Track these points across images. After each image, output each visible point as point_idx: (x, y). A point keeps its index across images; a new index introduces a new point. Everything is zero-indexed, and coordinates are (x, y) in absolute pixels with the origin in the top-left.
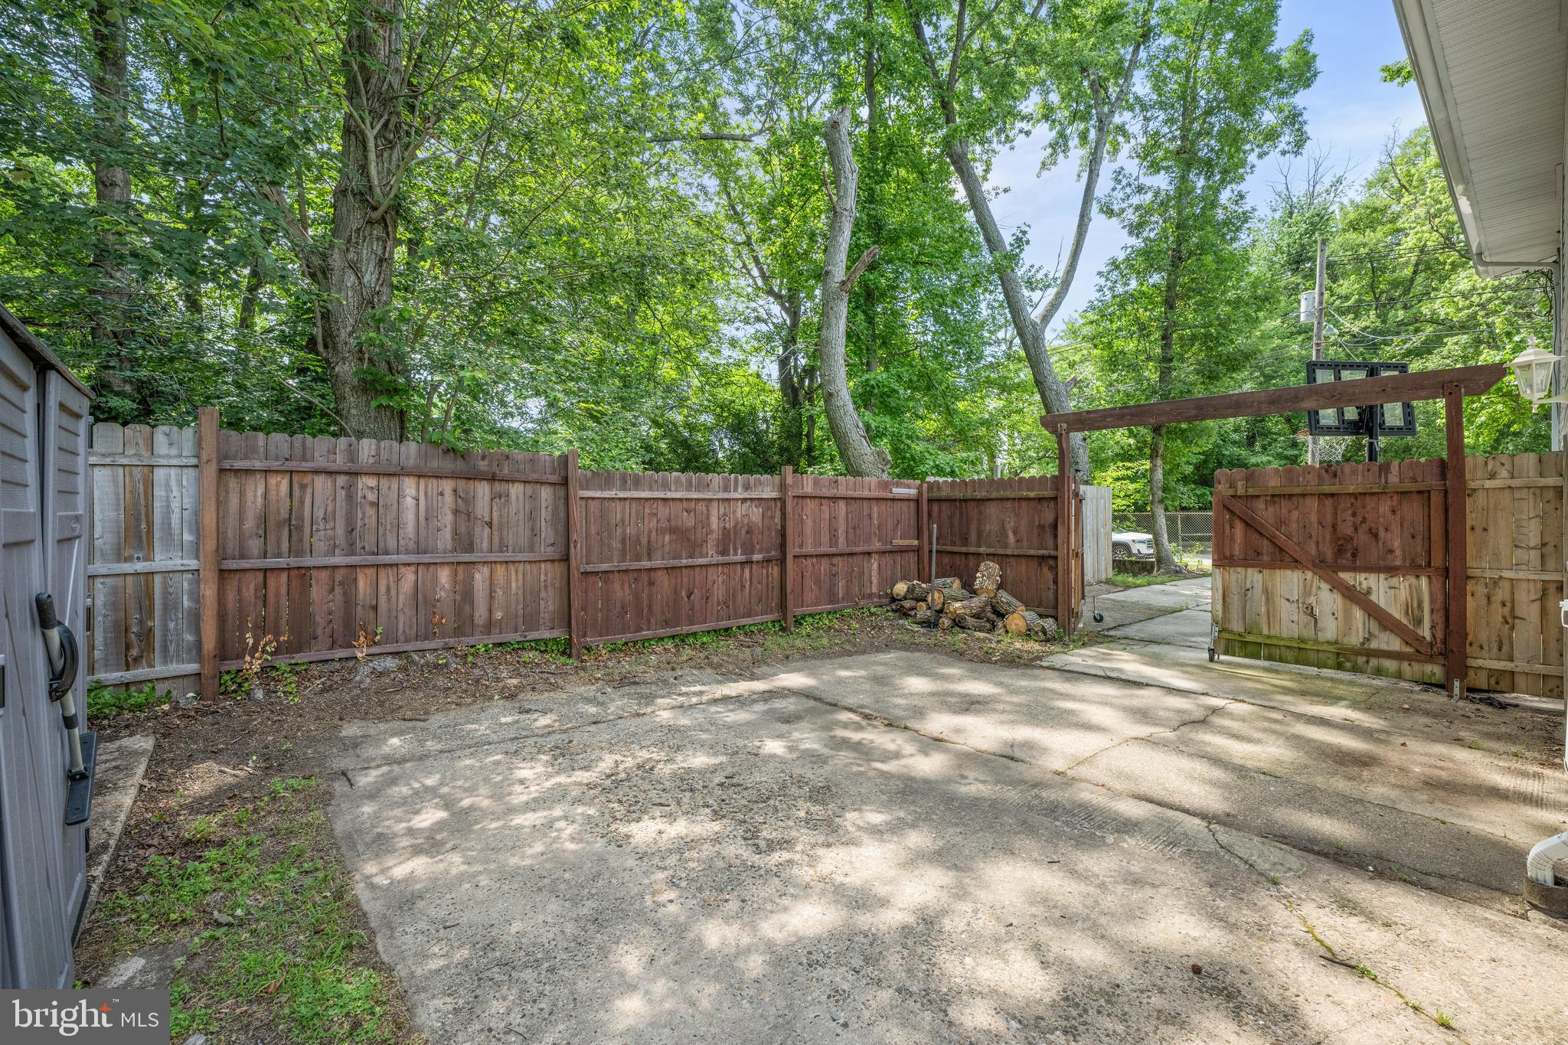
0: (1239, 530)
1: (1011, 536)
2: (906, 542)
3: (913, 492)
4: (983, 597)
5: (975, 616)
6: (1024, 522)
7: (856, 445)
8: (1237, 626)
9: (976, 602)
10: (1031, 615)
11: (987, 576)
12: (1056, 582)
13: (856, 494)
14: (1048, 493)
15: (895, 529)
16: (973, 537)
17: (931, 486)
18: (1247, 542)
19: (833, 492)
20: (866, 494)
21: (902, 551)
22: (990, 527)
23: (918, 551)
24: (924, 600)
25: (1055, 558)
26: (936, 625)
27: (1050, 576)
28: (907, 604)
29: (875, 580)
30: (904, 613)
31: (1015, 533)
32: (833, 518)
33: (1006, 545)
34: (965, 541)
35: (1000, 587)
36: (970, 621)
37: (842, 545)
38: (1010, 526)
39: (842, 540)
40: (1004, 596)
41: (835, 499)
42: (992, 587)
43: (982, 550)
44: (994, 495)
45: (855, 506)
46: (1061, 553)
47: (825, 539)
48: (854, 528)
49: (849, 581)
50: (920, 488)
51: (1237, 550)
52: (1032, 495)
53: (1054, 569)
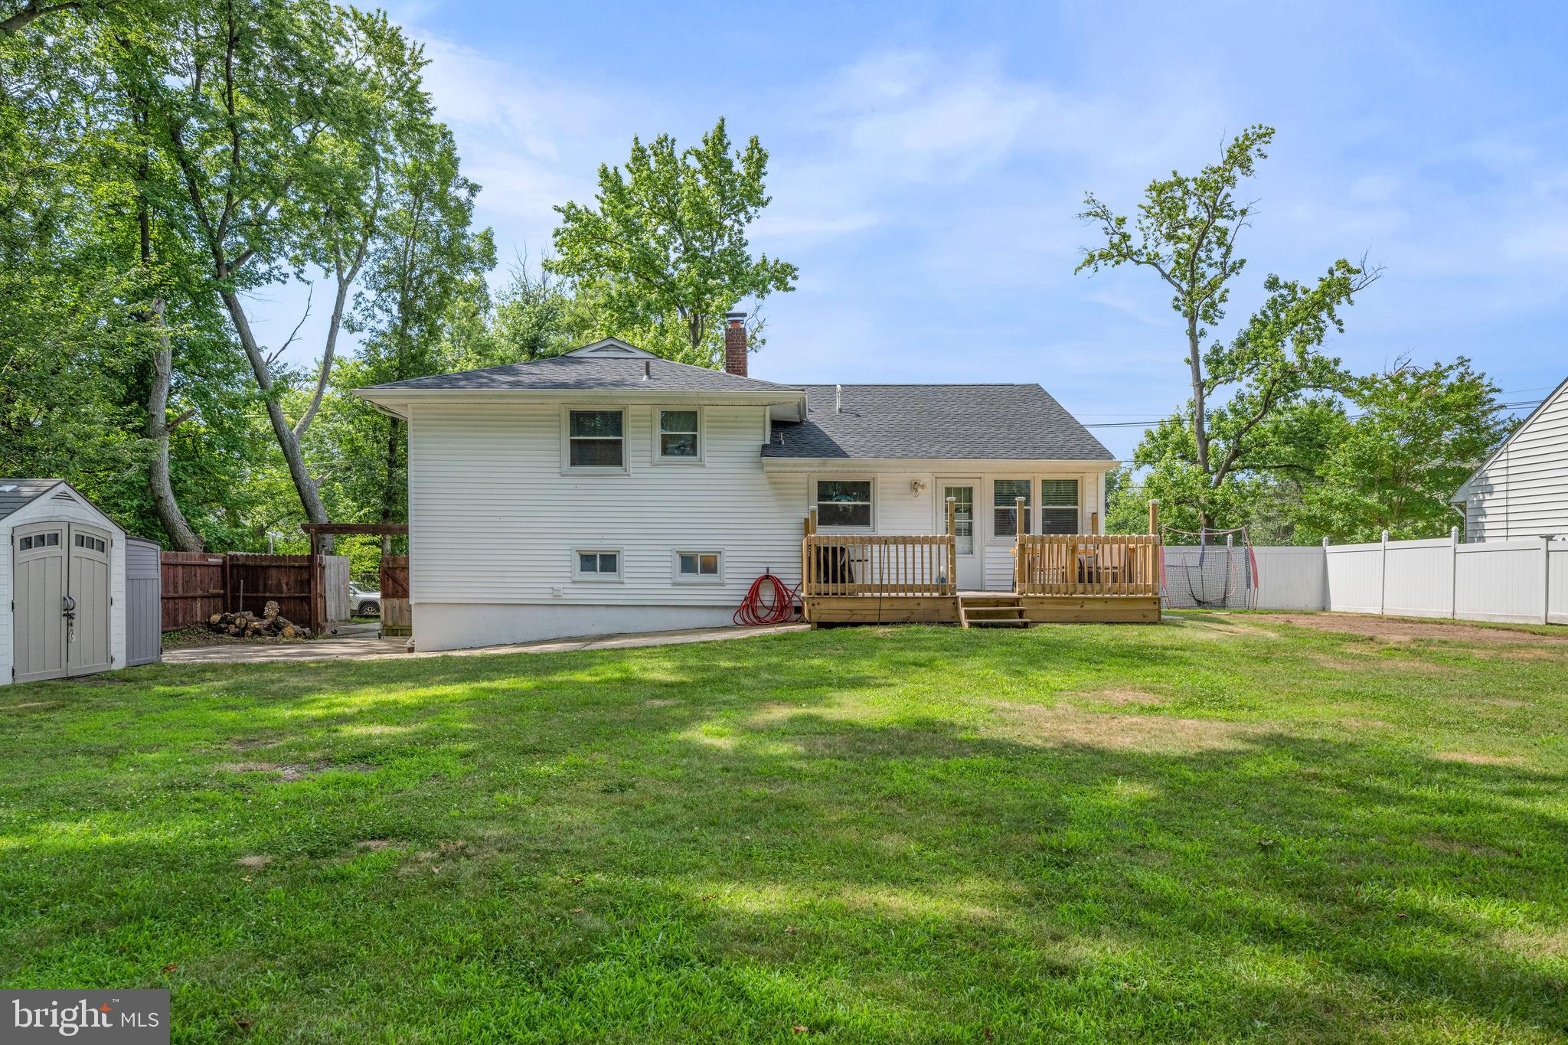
0: (390, 582)
1: (284, 586)
2: (217, 591)
3: (220, 561)
4: (270, 619)
5: (266, 629)
6: (292, 578)
7: (182, 531)
8: (390, 623)
9: (266, 622)
10: (297, 628)
11: (271, 609)
12: (310, 610)
13: (188, 562)
14: (305, 564)
15: (209, 584)
16: (261, 588)
17: (232, 557)
18: (394, 588)
19: (174, 561)
20: (193, 562)
21: (214, 596)
22: (272, 582)
23: (224, 597)
24: (233, 623)
25: (309, 598)
26: (243, 636)
27: (307, 608)
28: (223, 626)
29: (199, 613)
30: (221, 631)
31: (287, 585)
32: (175, 576)
33: (282, 592)
34: (256, 590)
35: (279, 614)
36: (264, 632)
37: (181, 593)
38: (284, 581)
39: (180, 589)
40: (281, 619)
41: (176, 565)
42: (275, 614)
43: (267, 595)
44: (275, 564)
45: (187, 569)
46: (312, 595)
47: (171, 588)
48: (186, 583)
49: (185, 613)
50: (224, 558)
51: (390, 590)
52: (297, 564)
53: (309, 604)
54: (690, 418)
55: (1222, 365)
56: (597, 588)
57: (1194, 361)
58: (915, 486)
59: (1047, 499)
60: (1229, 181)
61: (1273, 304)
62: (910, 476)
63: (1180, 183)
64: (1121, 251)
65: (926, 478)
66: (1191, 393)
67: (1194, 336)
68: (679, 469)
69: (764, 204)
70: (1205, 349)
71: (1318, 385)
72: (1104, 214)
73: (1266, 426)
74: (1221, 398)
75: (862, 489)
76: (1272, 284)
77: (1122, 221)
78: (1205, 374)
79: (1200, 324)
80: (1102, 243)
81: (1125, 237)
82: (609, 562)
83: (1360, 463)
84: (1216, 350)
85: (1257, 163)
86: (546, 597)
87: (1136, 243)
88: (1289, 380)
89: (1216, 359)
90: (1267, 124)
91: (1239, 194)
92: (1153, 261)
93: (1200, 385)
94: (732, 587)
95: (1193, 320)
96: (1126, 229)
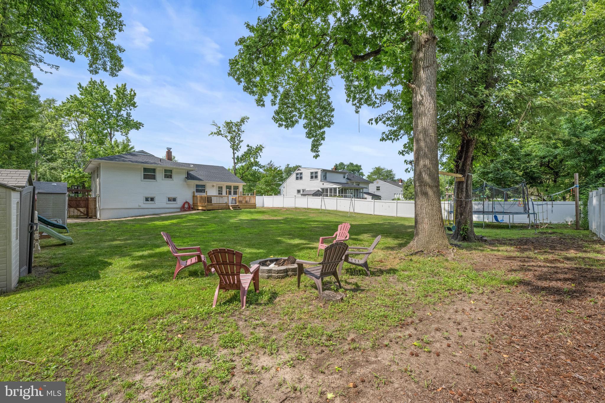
54: (171, 171)
55: (239, 160)
56: (150, 205)
57: (234, 158)
58: (213, 186)
59: (234, 189)
60: (241, 125)
61: (248, 150)
62: (212, 184)
63: (232, 123)
64: (219, 133)
65: (215, 185)
66: (233, 165)
67: (234, 153)
68: (168, 181)
69: (136, 107)
70: (236, 156)
71: (256, 166)
72: (216, 125)
73: (247, 173)
74: (239, 166)
75: (204, 186)
76: (248, 146)
77: (220, 127)
78: (236, 161)
79: (235, 151)
80: (215, 131)
81: (220, 131)
82: (152, 199)
83: (266, 182)
84: (238, 157)
85: (245, 122)
86: (137, 207)
87: (222, 132)
88: (252, 165)
89: (238, 158)
90: (248, 116)
91: (243, 128)
92: (226, 137)
93: (235, 163)
94: (179, 203)
95: (234, 151)
96: (220, 129)
